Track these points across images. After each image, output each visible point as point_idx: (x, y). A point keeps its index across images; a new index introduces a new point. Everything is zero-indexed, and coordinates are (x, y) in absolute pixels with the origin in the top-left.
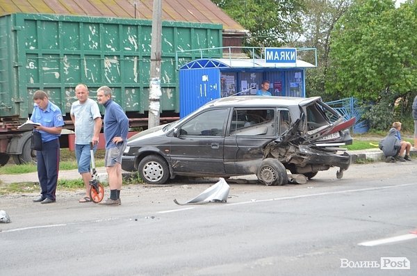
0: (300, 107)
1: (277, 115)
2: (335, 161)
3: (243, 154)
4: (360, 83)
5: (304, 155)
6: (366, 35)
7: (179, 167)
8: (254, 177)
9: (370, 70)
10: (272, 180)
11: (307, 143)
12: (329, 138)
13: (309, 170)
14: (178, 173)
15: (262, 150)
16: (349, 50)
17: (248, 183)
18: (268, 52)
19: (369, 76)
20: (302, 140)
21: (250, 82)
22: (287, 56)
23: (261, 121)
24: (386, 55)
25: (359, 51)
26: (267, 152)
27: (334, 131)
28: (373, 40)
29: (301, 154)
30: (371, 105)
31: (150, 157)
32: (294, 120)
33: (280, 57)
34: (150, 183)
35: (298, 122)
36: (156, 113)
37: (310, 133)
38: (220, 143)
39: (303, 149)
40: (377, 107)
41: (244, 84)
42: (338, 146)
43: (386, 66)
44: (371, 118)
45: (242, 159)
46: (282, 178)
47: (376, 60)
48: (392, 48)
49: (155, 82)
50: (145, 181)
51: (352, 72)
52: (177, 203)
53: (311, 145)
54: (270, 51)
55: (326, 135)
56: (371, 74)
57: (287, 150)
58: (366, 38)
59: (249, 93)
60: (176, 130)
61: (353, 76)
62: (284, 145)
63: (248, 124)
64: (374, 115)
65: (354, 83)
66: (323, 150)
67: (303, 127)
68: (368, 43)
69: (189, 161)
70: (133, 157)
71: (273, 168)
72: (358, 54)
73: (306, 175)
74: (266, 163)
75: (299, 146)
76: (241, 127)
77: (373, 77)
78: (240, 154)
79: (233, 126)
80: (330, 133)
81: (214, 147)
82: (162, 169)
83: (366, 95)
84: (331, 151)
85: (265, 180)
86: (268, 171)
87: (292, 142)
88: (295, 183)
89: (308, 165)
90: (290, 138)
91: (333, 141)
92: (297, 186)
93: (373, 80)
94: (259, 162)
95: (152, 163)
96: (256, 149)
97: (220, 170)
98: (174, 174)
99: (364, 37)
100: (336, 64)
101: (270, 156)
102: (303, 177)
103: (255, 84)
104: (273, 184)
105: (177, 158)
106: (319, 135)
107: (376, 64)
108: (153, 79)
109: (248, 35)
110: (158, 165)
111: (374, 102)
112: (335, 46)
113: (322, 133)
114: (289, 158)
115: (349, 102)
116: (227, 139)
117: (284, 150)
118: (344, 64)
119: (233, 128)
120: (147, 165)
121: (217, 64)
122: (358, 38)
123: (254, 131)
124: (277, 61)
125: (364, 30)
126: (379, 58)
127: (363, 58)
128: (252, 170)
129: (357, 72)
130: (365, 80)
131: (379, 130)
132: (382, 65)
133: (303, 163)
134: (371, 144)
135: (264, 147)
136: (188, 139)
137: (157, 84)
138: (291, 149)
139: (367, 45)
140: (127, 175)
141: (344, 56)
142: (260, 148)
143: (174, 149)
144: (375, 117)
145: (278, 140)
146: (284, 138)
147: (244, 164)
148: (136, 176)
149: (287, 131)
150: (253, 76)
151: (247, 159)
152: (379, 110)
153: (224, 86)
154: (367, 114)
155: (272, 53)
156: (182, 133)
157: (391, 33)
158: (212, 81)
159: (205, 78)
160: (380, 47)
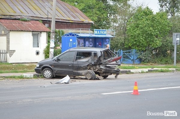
0: (101, 52)
1: (93, 54)
2: (114, 71)
3: (80, 68)
4: (138, 44)
5: (102, 69)
6: (141, 25)
7: (57, 73)
8: (84, 77)
9: (142, 39)
10: (90, 78)
11: (103, 65)
12: (112, 63)
13: (104, 75)
14: (57, 75)
15: (87, 67)
16: (134, 31)
17: (82, 79)
18: (95, 31)
19: (141, 41)
20: (102, 63)
21: (89, 42)
22: (103, 32)
23: (88, 56)
24: (148, 33)
25: (138, 31)
26: (89, 68)
27: (113, 61)
28: (143, 27)
29: (101, 69)
30: (142, 53)
31: (47, 68)
32: (98, 56)
33: (100, 33)
34: (46, 78)
35: (100, 57)
36: (52, 53)
37: (105, 61)
38: (72, 64)
39: (102, 67)
40: (145, 53)
41: (87, 43)
42: (115, 66)
43: (148, 37)
44: (142, 58)
45: (80, 70)
46: (94, 77)
47: (144, 35)
48: (151, 30)
49: (52, 41)
50: (45, 77)
51: (135, 39)
52: (51, 83)
53: (105, 66)
54: (96, 30)
55: (111, 62)
56: (142, 40)
57: (96, 67)
58: (141, 26)
59: (89, 46)
60: (56, 59)
61: (135, 41)
62: (95, 65)
63: (82, 57)
64: (143, 56)
65: (136, 44)
66: (110, 68)
67: (102, 59)
68: (142, 28)
69: (61, 70)
70: (40, 68)
71: (90, 74)
72: (138, 32)
73: (103, 76)
74: (88, 72)
75: (100, 66)
76: (80, 58)
77: (143, 41)
78: (79, 68)
79: (77, 58)
80: (112, 61)
81: (69, 65)
82: (51, 73)
83: (140, 49)
84: (113, 68)
85: (88, 78)
86: (88, 75)
87: (98, 64)
88: (99, 79)
89: (104, 73)
90: (97, 63)
91: (113, 64)
92: (99, 80)
93: (143, 43)
94: (86, 71)
95: (47, 71)
96: (85, 66)
97: (72, 74)
98: (55, 75)
99: (140, 26)
100: (128, 36)
101: (90, 69)
102: (102, 77)
103: (91, 43)
104: (91, 79)
105: (57, 69)
106: (108, 62)
107: (144, 36)
108: (52, 40)
109: (93, 23)
110: (49, 71)
111: (144, 51)
112: (128, 29)
113: (109, 61)
114: (97, 70)
115: (133, 51)
116: (75, 63)
117: (95, 67)
118: (132, 36)
119: (77, 59)
120: (45, 71)
121: (76, 35)
122: (138, 26)
123: (84, 60)
124: (99, 34)
125: (140, 23)
126: (146, 34)
127: (139, 34)
128: (83, 74)
129: (136, 39)
130: (140, 42)
131: (145, 62)
132: (147, 37)
133: (102, 72)
134: (136, 67)
135: (88, 66)
136: (60, 62)
137: (53, 42)
138: (98, 67)
139: (141, 29)
140: (38, 75)
141: (132, 33)
142: (86, 66)
143: (55, 66)
144: (143, 57)
145: (93, 63)
146: (95, 62)
147: (80, 72)
148: (41, 75)
149: (96, 60)
150: (91, 40)
151: (81, 70)
152: (145, 54)
153: (79, 43)
154: (141, 56)
155: (97, 31)
156: (58, 60)
157: (151, 24)
158: (74, 41)
159: (71, 40)
160: (146, 30)
